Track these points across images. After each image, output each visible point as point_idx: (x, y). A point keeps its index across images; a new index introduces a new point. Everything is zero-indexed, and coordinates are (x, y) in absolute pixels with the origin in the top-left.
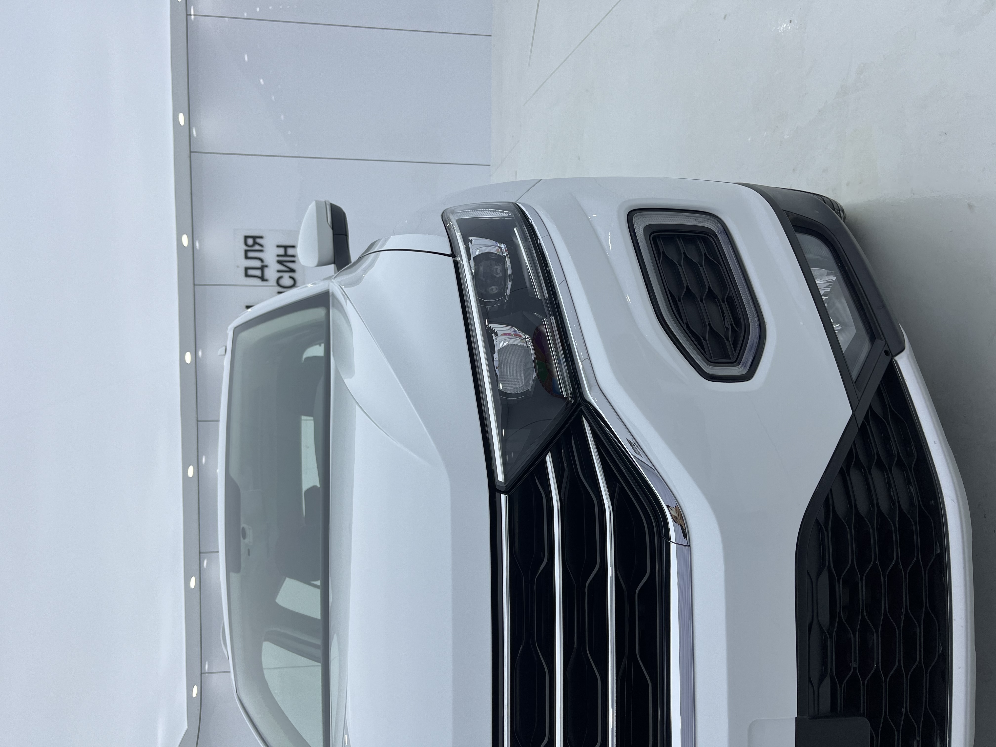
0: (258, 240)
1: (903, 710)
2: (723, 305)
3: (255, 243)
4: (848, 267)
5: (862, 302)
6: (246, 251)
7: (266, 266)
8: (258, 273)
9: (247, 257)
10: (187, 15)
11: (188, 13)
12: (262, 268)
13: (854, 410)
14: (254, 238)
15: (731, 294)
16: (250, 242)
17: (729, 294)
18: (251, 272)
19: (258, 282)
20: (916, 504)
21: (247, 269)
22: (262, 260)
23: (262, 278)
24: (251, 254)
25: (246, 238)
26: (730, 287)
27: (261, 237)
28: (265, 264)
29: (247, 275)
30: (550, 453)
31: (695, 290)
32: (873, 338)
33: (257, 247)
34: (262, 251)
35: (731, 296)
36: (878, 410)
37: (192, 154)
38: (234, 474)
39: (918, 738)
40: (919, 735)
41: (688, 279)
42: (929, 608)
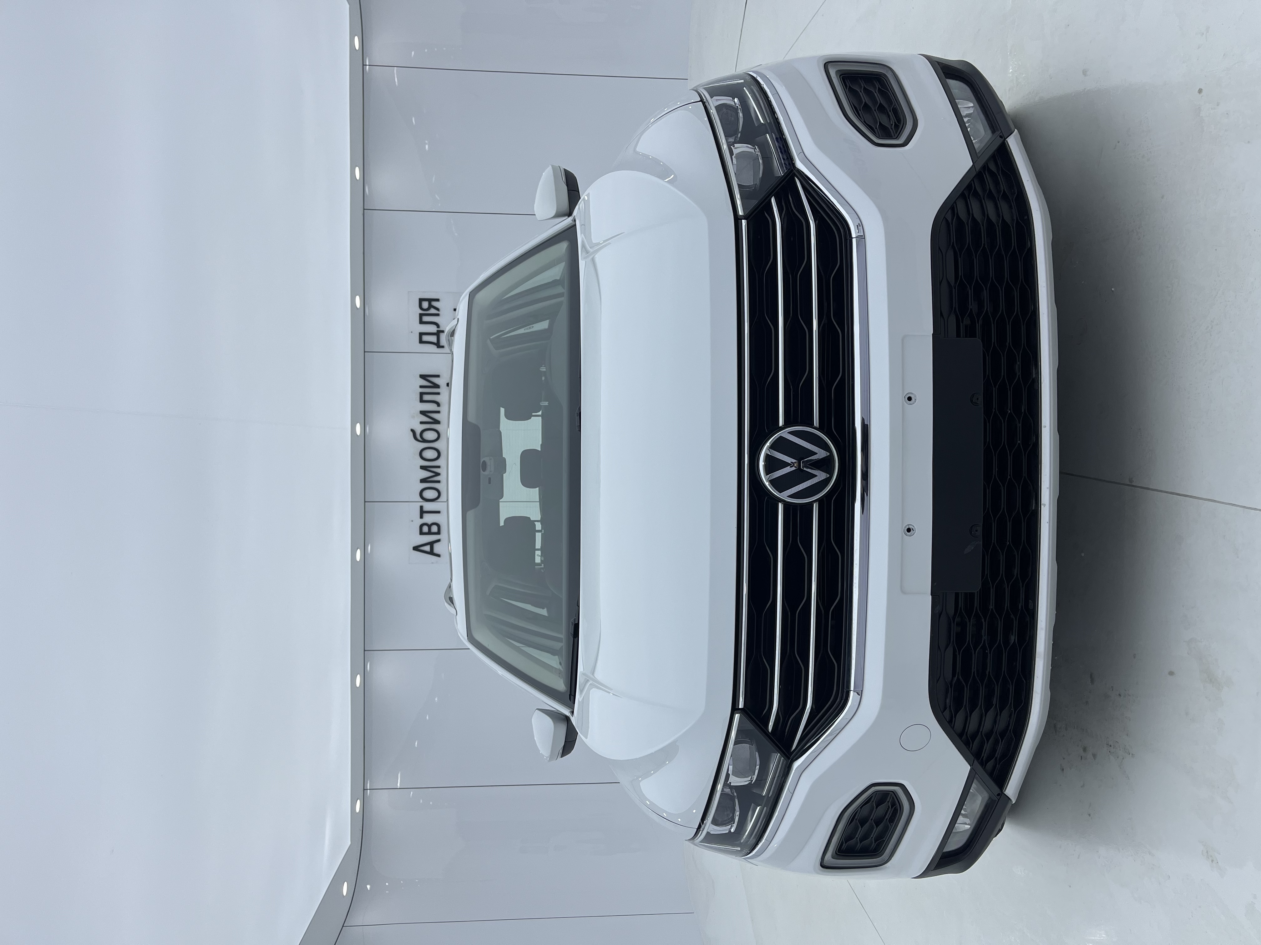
0: (434, 304)
1: (1007, 344)
2: (890, 113)
3: (431, 306)
4: (981, 95)
5: (988, 113)
6: (421, 316)
7: (443, 332)
8: (433, 339)
9: (421, 322)
10: (363, 65)
11: (364, 64)
12: (438, 334)
13: (974, 162)
14: (430, 300)
15: (895, 107)
16: (425, 305)
17: (894, 106)
18: (425, 338)
19: (433, 348)
20: (1015, 218)
21: (421, 334)
22: (438, 325)
23: (438, 345)
24: (425, 319)
25: (421, 300)
26: (895, 102)
27: (438, 300)
28: (441, 329)
29: (421, 342)
30: (773, 197)
31: (870, 104)
32: (993, 132)
33: (433, 311)
34: (438, 315)
35: (895, 108)
36: (992, 167)
37: (365, 211)
38: (471, 418)
39: (1018, 363)
40: (1019, 361)
41: (865, 99)
42: (1024, 283)
